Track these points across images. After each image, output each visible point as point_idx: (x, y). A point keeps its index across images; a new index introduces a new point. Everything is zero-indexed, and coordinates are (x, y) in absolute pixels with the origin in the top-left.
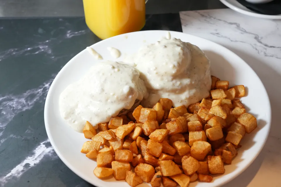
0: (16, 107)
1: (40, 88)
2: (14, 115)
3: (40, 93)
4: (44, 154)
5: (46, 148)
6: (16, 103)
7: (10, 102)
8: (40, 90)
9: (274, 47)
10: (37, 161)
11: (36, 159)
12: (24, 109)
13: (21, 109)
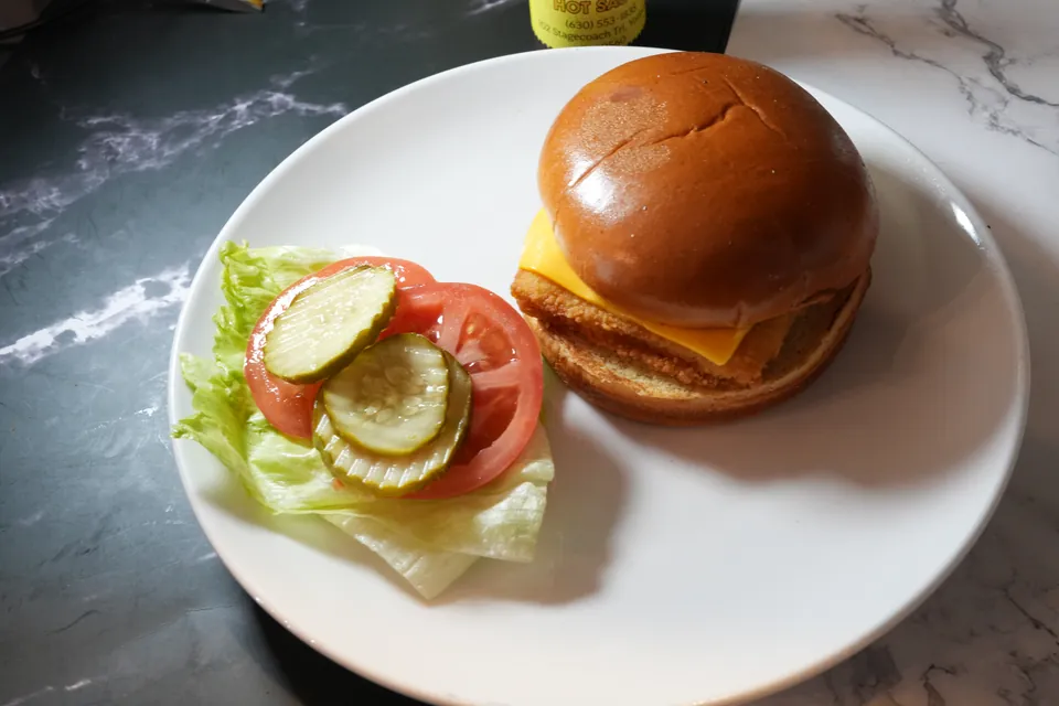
0: (124, 154)
1: (218, 113)
2: (107, 177)
3: (211, 125)
4: (131, 314)
5: (143, 297)
6: (129, 143)
7: (115, 136)
8: (214, 117)
9: (1039, 101)
10: (100, 333)
11: (99, 324)
12: (143, 167)
13: (133, 165)
